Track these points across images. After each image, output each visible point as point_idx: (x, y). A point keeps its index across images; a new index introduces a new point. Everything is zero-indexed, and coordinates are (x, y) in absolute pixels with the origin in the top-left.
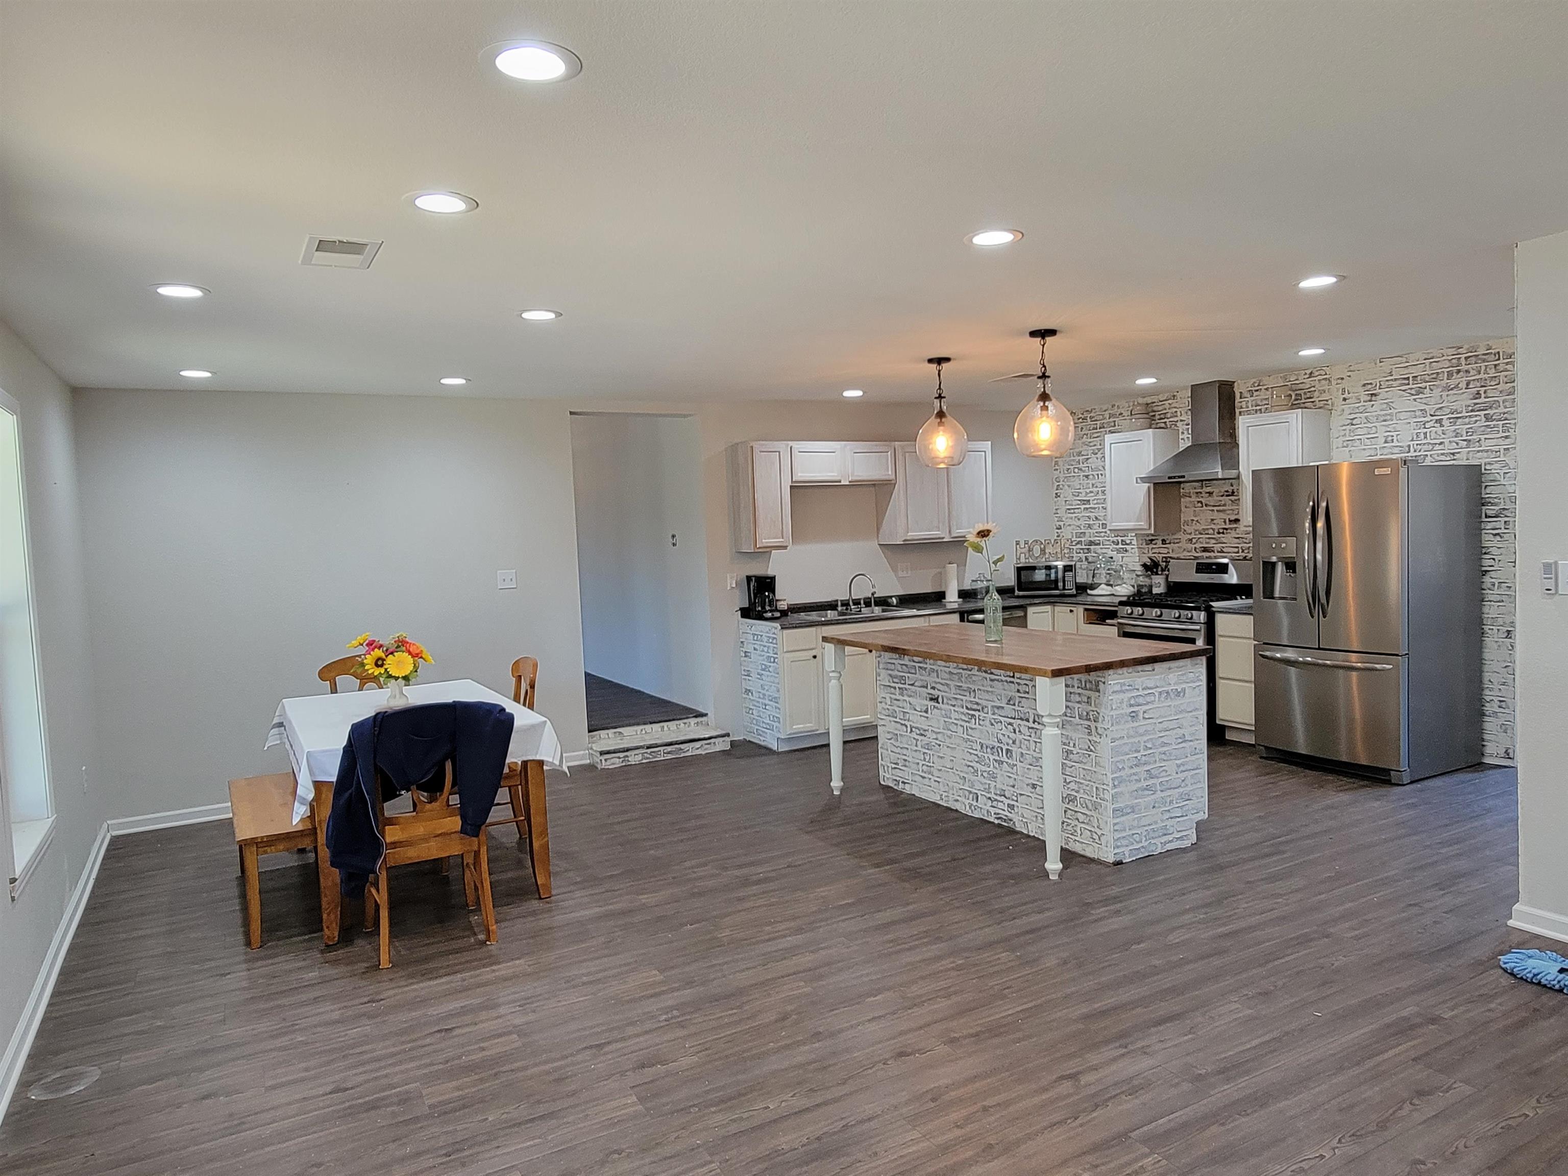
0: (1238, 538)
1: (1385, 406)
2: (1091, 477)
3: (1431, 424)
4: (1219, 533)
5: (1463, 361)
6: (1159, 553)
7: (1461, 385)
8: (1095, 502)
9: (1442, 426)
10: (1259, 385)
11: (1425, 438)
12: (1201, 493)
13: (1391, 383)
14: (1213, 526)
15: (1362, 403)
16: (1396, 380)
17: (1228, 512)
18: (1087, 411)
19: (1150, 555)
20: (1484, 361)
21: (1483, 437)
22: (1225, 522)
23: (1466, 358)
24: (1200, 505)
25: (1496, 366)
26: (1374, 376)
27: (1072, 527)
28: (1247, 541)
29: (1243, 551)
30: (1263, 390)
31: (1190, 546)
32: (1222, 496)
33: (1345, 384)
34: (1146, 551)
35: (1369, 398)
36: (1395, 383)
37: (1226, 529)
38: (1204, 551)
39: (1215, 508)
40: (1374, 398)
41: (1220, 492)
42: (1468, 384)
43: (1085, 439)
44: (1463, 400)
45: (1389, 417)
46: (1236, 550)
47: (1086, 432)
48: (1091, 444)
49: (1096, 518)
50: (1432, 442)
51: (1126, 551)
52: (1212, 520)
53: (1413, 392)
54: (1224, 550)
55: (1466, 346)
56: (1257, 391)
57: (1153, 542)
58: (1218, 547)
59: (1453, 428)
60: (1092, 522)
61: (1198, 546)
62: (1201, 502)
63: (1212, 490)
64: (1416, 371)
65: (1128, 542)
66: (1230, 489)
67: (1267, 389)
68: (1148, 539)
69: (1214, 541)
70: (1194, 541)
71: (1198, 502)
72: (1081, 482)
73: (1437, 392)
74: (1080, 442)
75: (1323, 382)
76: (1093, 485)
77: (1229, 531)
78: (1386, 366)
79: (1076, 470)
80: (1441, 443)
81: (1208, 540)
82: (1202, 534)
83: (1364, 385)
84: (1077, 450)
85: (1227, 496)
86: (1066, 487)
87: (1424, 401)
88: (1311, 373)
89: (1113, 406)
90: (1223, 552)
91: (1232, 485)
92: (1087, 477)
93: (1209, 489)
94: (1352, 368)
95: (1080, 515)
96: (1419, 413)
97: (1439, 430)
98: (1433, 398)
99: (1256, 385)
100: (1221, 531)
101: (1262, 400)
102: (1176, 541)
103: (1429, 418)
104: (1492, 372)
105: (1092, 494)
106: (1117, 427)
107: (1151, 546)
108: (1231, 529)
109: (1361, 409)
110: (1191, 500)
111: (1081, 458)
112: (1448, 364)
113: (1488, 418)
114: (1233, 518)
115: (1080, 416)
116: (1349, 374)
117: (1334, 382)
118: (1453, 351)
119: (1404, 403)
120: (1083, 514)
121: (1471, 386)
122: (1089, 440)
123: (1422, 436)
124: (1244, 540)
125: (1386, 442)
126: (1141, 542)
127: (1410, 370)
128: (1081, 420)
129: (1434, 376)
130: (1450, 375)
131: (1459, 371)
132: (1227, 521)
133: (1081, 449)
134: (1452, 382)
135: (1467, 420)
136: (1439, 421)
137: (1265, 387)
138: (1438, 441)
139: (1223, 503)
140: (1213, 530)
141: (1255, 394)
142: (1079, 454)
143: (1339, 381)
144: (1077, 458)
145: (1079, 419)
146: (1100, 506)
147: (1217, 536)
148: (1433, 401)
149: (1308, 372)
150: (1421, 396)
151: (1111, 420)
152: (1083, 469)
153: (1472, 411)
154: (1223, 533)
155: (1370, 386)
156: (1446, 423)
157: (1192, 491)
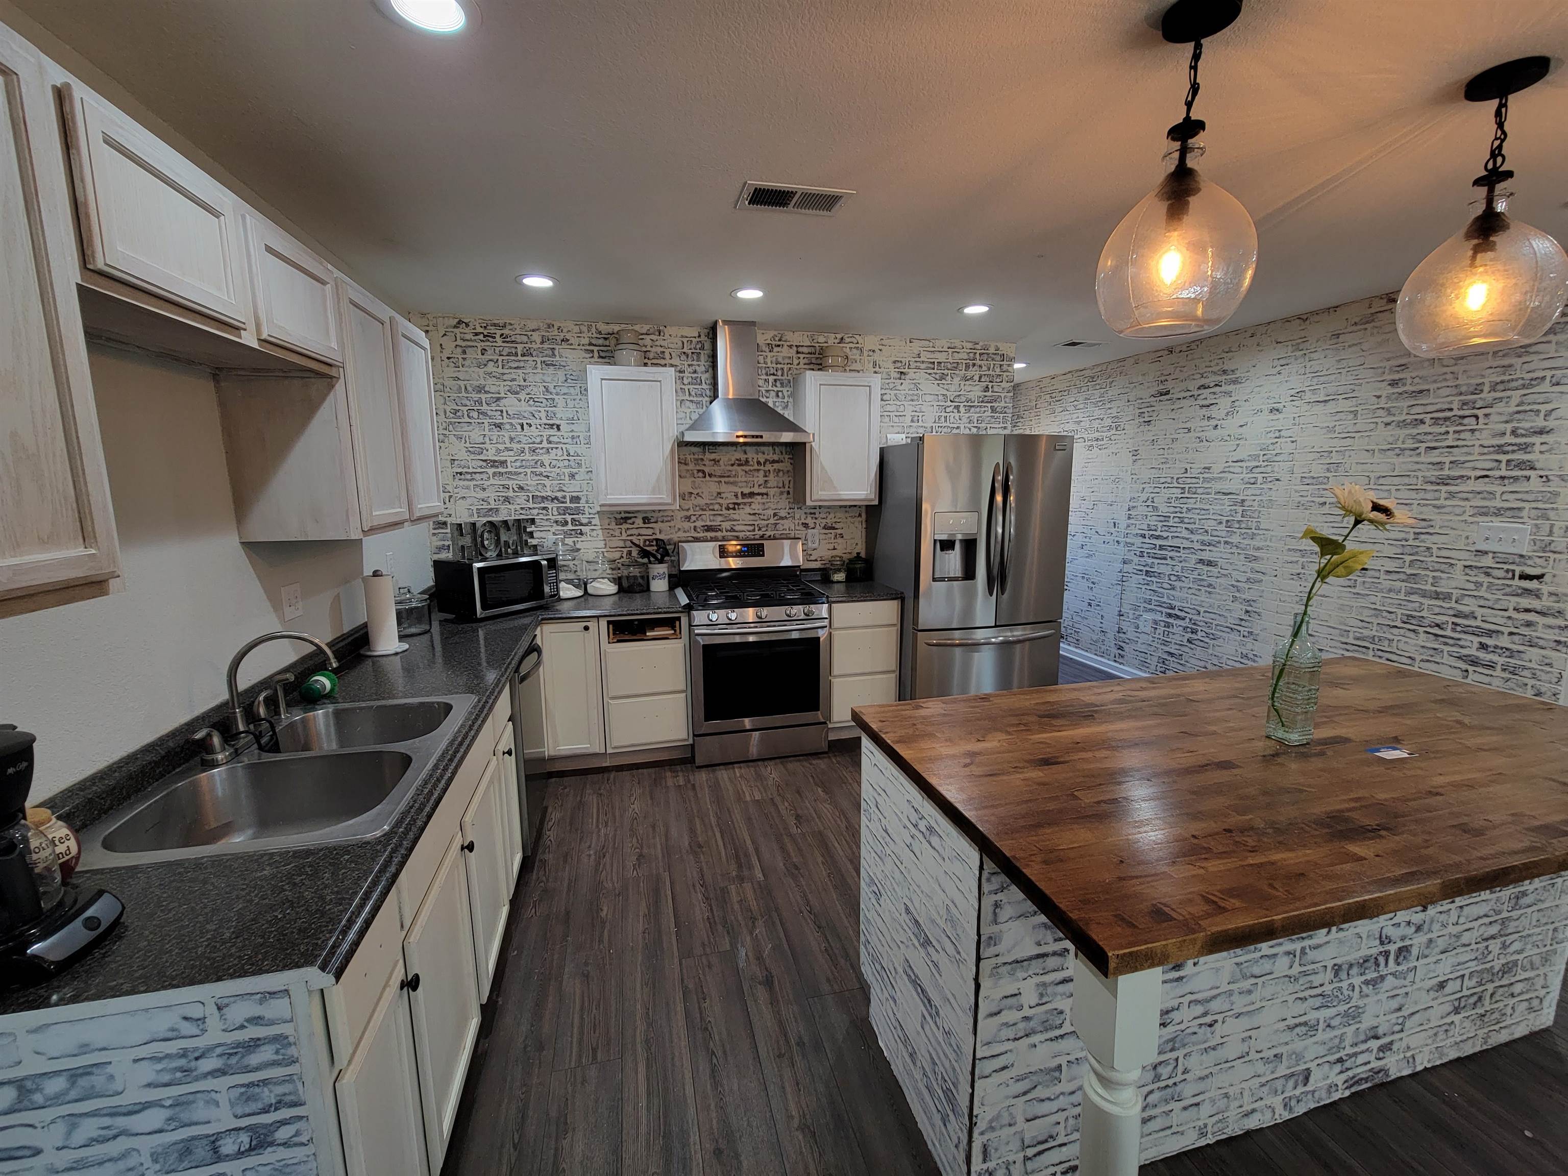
0: (754, 514)
1: (912, 386)
2: (508, 427)
3: (951, 409)
4: (728, 509)
5: (978, 356)
6: (639, 535)
7: (976, 378)
8: (518, 464)
9: (959, 412)
10: (780, 340)
11: (946, 421)
12: (702, 460)
13: (918, 364)
14: (720, 501)
15: (892, 380)
16: (923, 362)
17: (740, 484)
18: (495, 325)
19: (624, 537)
20: (993, 360)
21: (989, 426)
22: (736, 496)
23: (981, 354)
24: (701, 474)
25: (1001, 366)
26: (905, 355)
27: (469, 501)
28: (765, 518)
29: (760, 529)
30: (785, 347)
31: (687, 525)
32: (732, 465)
33: (876, 357)
34: (617, 533)
35: (899, 376)
36: (923, 366)
37: (738, 504)
38: (707, 531)
39: (723, 480)
40: (903, 377)
41: (730, 460)
42: (980, 377)
43: (491, 367)
44: (976, 392)
45: (915, 398)
46: (751, 528)
47: (495, 357)
48: (505, 377)
49: (521, 488)
50: (951, 425)
51: (581, 534)
52: (719, 493)
53: (937, 377)
54: (736, 528)
55: (981, 344)
56: (779, 346)
57: (629, 521)
58: (726, 525)
59: (967, 415)
60: (511, 494)
61: (699, 524)
62: (703, 472)
63: (718, 458)
64: (941, 357)
65: (584, 521)
66: (743, 457)
67: (791, 346)
68: (619, 516)
69: (720, 518)
70: (693, 518)
71: (699, 471)
72: (487, 432)
73: (956, 380)
74: (481, 371)
75: (855, 351)
76: (512, 439)
77: (741, 506)
78: (916, 346)
79: (475, 414)
80: (958, 428)
81: (712, 518)
82: (705, 510)
83: (895, 362)
84: (477, 383)
85: (739, 465)
86: (454, 439)
87: (946, 387)
88: (842, 339)
89: (550, 326)
90: (735, 531)
91: (745, 453)
92: (499, 426)
93: (713, 456)
94: (883, 342)
95: (488, 483)
96: (941, 398)
97: (957, 415)
98: (954, 385)
99: (777, 339)
100: (731, 506)
101: (784, 358)
102: (666, 519)
103: (949, 403)
104: (998, 370)
105: (511, 453)
106: (558, 358)
107: (625, 526)
108: (745, 504)
109: (891, 386)
110: (689, 468)
111: (483, 396)
112: (966, 357)
113: (993, 410)
114: (747, 491)
115: (481, 330)
116: (881, 347)
117: (866, 353)
118: (970, 345)
119: (929, 386)
120: (492, 481)
121: (983, 380)
122: (500, 370)
123: (943, 419)
124: (762, 517)
125: (912, 421)
126: (607, 521)
127: (937, 355)
128: (481, 337)
129: (955, 365)
130: (967, 367)
131: (974, 365)
132: (739, 495)
133: (483, 382)
134: (969, 374)
135: (978, 410)
136: (957, 407)
137: (788, 344)
138: (955, 426)
139: (734, 473)
140: (721, 505)
141: (776, 349)
142: (480, 389)
143: (871, 353)
144: (475, 396)
145: (476, 334)
146: (529, 471)
147: (725, 512)
148: (953, 388)
149: (839, 336)
150: (943, 382)
151: (546, 346)
152: (490, 413)
153: (982, 402)
154: (734, 509)
155: (900, 364)
156: (962, 409)
157: (688, 457)
